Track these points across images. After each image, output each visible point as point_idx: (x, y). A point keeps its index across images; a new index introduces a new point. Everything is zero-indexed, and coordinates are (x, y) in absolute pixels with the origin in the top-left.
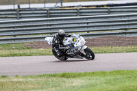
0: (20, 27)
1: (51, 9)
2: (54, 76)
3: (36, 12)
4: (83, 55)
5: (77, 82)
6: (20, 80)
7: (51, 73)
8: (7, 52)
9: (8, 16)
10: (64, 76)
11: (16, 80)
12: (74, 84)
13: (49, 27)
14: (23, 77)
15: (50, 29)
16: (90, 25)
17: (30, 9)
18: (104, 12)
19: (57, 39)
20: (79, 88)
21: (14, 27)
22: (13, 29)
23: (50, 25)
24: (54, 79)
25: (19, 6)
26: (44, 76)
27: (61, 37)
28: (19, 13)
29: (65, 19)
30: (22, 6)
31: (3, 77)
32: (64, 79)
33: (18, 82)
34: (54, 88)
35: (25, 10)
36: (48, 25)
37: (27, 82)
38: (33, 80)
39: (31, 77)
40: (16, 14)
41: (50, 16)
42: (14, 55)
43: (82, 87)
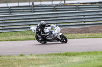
0: (34, 19)
1: (57, 5)
2: (59, 54)
3: (45, 7)
4: (58, 40)
5: (76, 59)
6: (34, 57)
7: (57, 53)
8: (24, 37)
9: (25, 11)
10: (66, 54)
11: (31, 57)
12: (74, 61)
13: (55, 19)
14: (36, 56)
15: (56, 20)
16: (86, 17)
17: (41, 6)
18: (96, 7)
19: (40, 28)
20: (78, 64)
21: (29, 19)
22: (28, 20)
23: (56, 17)
24: (59, 57)
25: (33, 4)
26: (52, 54)
27: (43, 26)
28: (33, 8)
29: (67, 13)
30: (36, 3)
31: (22, 55)
32: (67, 57)
33: (32, 59)
34: (59, 64)
35: (37, 6)
36: (54, 17)
37: (39, 59)
38: (43, 57)
39: (42, 55)
40: (31, 9)
41: (56, 11)
42: (29, 40)
43: (80, 63)
